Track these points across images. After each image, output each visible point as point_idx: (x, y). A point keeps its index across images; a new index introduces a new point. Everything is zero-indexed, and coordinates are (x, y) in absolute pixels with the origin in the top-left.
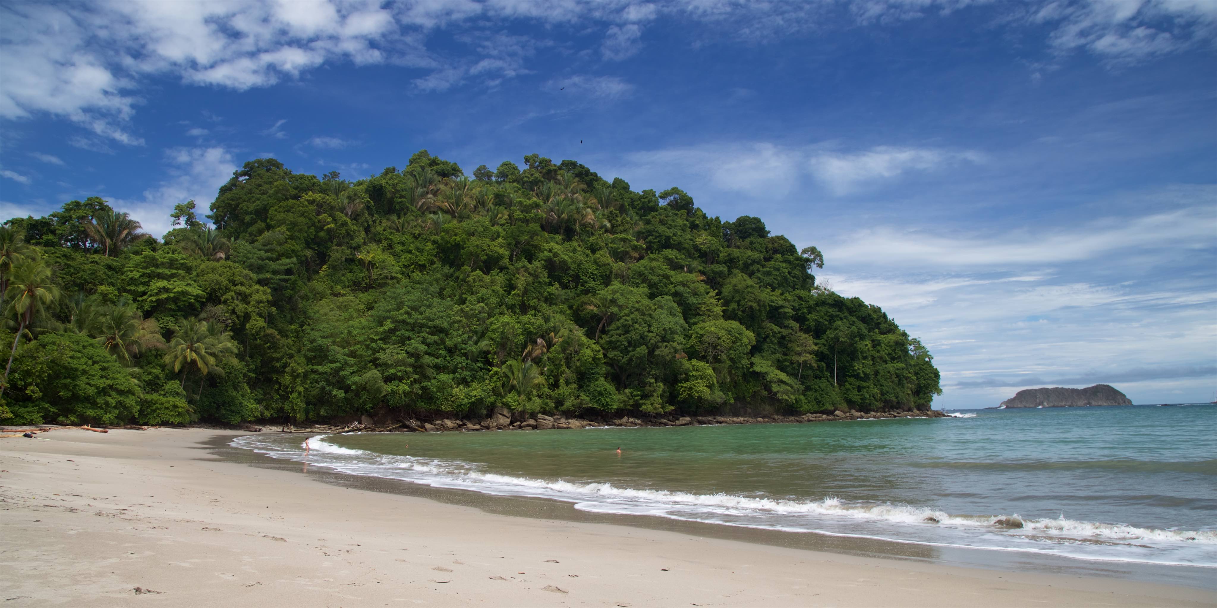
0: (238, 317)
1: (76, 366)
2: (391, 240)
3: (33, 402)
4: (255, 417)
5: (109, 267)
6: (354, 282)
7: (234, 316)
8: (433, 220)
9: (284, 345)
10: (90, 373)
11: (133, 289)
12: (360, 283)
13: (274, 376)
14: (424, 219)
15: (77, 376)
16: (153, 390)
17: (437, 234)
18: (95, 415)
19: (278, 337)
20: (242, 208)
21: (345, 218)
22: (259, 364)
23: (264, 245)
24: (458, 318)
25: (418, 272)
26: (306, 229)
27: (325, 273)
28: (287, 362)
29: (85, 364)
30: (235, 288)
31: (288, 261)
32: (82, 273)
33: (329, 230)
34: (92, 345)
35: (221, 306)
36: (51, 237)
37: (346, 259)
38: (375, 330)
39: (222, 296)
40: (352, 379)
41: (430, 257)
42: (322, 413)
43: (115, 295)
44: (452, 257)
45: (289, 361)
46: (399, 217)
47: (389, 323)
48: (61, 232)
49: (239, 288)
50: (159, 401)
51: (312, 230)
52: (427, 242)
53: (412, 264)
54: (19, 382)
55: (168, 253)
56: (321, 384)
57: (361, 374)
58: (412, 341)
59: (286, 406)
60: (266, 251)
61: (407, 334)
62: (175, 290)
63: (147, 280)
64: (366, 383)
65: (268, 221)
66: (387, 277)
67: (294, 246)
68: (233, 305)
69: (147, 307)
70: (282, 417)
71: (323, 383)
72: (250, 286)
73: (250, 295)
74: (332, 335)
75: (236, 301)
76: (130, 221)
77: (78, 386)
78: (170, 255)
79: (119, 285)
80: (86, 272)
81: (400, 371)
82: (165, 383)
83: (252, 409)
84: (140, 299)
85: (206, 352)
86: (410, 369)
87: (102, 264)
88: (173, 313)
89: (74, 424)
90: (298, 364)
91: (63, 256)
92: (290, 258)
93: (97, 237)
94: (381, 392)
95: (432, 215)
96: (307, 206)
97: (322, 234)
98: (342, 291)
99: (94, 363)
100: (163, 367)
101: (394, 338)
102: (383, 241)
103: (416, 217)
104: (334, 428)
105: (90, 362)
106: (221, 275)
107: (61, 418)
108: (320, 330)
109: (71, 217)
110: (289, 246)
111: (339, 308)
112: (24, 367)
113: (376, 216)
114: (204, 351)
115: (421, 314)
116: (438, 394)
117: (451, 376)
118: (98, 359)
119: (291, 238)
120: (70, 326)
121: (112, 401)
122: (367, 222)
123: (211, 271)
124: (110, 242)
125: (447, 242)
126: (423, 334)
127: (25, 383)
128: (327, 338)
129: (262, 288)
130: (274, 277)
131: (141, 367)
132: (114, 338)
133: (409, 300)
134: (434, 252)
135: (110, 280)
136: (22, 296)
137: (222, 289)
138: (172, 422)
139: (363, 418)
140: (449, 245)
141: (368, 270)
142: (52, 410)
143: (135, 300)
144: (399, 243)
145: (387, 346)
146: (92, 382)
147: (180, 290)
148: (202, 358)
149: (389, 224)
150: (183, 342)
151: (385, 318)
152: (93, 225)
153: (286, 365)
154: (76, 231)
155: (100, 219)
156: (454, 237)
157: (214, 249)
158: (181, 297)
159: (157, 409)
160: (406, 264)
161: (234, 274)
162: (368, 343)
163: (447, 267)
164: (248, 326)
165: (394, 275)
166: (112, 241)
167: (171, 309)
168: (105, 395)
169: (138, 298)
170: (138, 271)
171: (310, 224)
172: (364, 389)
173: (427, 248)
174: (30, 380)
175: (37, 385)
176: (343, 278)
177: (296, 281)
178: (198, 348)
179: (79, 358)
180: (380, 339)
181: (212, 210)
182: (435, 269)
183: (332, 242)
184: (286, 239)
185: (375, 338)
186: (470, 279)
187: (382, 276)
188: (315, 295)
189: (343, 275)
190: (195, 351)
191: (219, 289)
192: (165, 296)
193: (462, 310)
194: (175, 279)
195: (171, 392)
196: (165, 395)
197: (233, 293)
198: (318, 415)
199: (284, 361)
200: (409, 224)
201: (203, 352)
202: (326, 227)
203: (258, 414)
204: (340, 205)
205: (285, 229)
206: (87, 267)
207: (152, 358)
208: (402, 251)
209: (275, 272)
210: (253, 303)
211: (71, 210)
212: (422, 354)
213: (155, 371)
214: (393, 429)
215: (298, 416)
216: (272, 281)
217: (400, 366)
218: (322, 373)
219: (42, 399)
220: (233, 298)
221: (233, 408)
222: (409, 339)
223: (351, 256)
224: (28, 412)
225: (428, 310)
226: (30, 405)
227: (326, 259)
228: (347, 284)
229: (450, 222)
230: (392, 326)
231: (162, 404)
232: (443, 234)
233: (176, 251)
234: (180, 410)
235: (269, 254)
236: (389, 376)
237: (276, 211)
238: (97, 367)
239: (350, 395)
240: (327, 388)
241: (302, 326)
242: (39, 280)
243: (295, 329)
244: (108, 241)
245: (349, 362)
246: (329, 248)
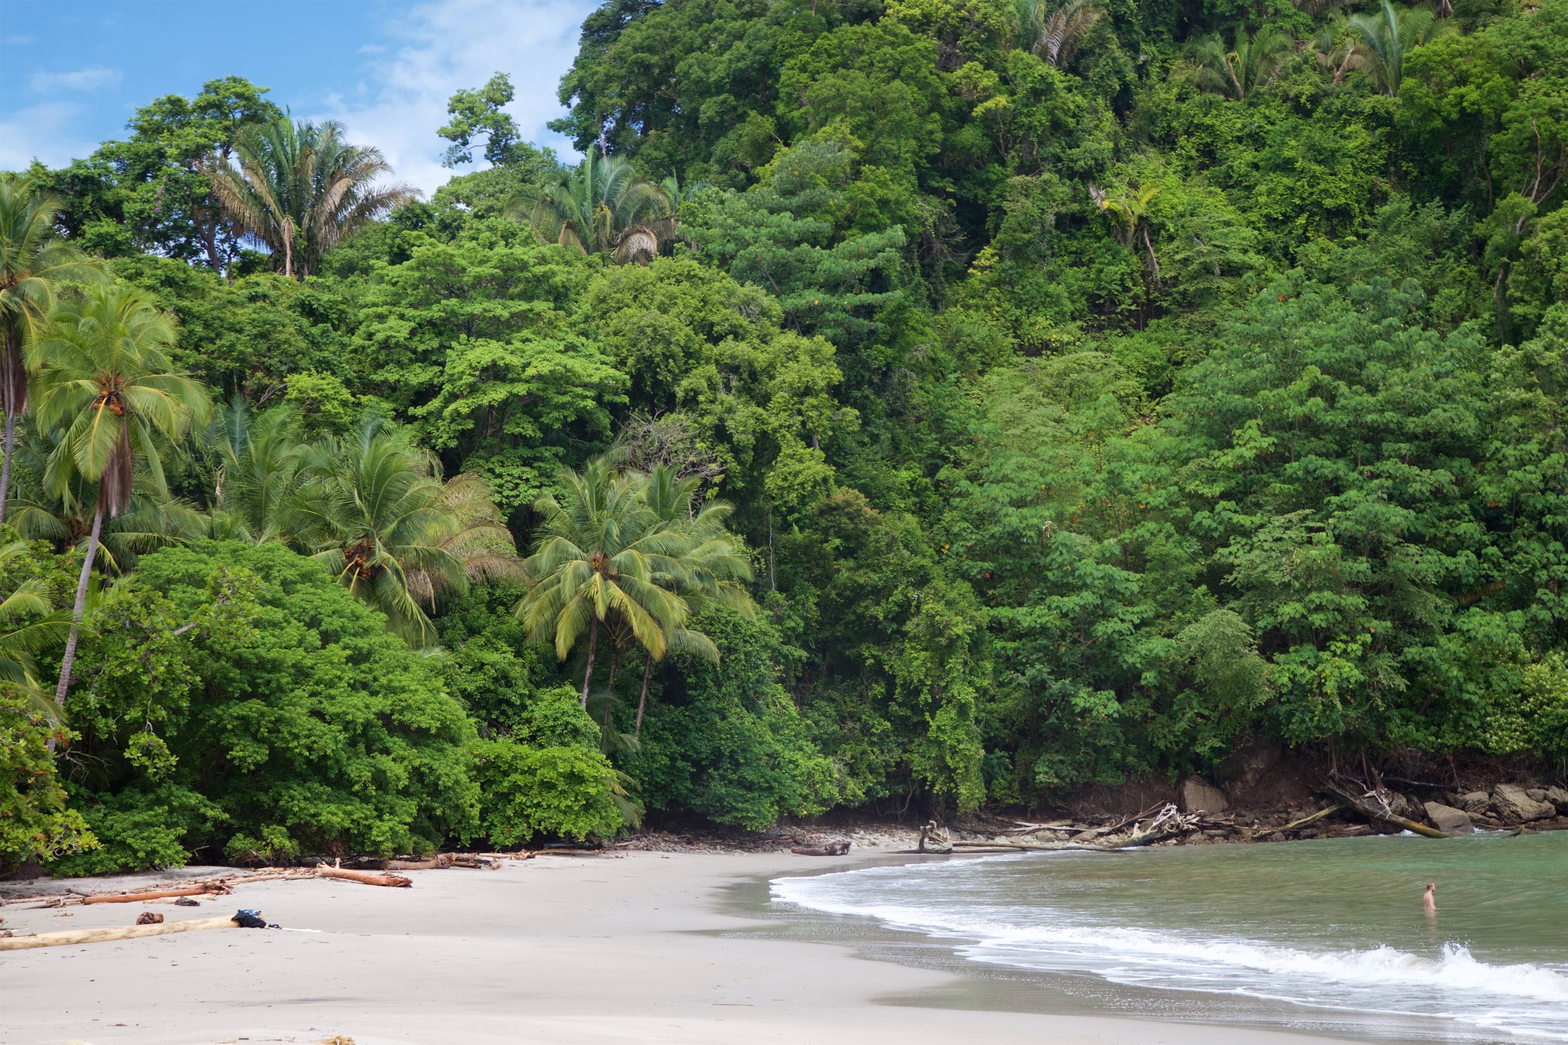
0: (736, 451)
1: (273, 654)
2: (1210, 129)
3: (147, 788)
4: (823, 802)
5: (307, 309)
6: (1092, 298)
7: (722, 447)
8: (1365, 38)
9: (894, 539)
10: (319, 674)
11: (392, 377)
12: (1113, 302)
13: (869, 652)
14: (1327, 36)
15: (280, 689)
16: (493, 724)
17: (1383, 88)
18: (347, 824)
19: (870, 512)
20: (686, 74)
21: (1042, 69)
22: (814, 613)
23: (787, 193)
24: (1517, 395)
25: (1323, 241)
26: (916, 121)
27: (988, 275)
28: (909, 601)
29: (300, 643)
30: (716, 351)
31: (873, 239)
32: (230, 337)
33: (990, 120)
34: (307, 577)
35: (680, 418)
36: (108, 226)
37: (1059, 216)
38: (1206, 462)
39: (676, 379)
40: (1143, 648)
41: (1363, 178)
42: (1041, 777)
43: (344, 403)
44: (1449, 167)
45: (913, 594)
46: (1230, 44)
47: (1254, 432)
48: (138, 206)
49: (729, 346)
50: (520, 764)
51: (934, 124)
52: (1347, 123)
53: (1300, 210)
54: (101, 723)
55: (491, 246)
56: (1030, 672)
57: (1167, 626)
58: (1352, 494)
59: (916, 757)
60: (799, 213)
61: (1328, 467)
62: (530, 372)
63: (435, 344)
64: (1193, 660)
65: (781, 109)
66: (1207, 269)
67: (883, 184)
68: (717, 408)
69: (444, 437)
70: (903, 798)
71: (1039, 669)
72: (764, 339)
73: (770, 371)
74: (1048, 494)
75: (722, 396)
76: (349, 151)
77: (290, 722)
78: (500, 249)
79: (350, 371)
80: (240, 331)
81: (1319, 608)
82: (530, 697)
83: (810, 775)
84: (420, 411)
85: (654, 581)
86: (1355, 601)
87: (285, 301)
88: (527, 453)
89: (281, 860)
90: (950, 604)
91: (163, 283)
92: (878, 228)
93: (250, 214)
94: (1251, 691)
95: (1356, 20)
96: (907, 41)
97: (968, 135)
98: (1054, 335)
99: (327, 638)
100: (517, 642)
101: (1277, 486)
102: (1182, 140)
103: (1294, 33)
104: (1089, 833)
105: (313, 637)
106: (664, 310)
107: (239, 842)
108: (1005, 479)
109: (161, 154)
110: (868, 186)
111: (1051, 394)
112: (110, 667)
113: (1148, 50)
114: (648, 575)
115: (1372, 390)
116: (1471, 687)
117: (1517, 617)
118: (336, 623)
119: (870, 156)
120: (221, 516)
121: (398, 772)
122: (1119, 73)
123: (628, 297)
124: (294, 227)
125: (1431, 112)
126: (1388, 466)
127: (120, 721)
128: (1036, 502)
129: (805, 342)
130: (833, 300)
131: (450, 646)
132: (367, 551)
133: (1318, 343)
134: (1378, 158)
135: (317, 355)
136: (91, 418)
137: (673, 356)
138: (568, 833)
139: (1191, 790)
140: (1438, 123)
141: (1139, 248)
142: (210, 813)
143: (402, 417)
144: (1240, 140)
145: (1257, 519)
146: (330, 709)
147: (545, 368)
148: (641, 599)
149: (1197, 72)
150: (574, 549)
151: (1239, 417)
152: (234, 176)
153: (904, 612)
154: (184, 200)
155: (252, 149)
156: (1456, 90)
157: (618, 225)
158: (551, 393)
159: (516, 788)
160: (1276, 212)
161: (705, 302)
162: (1182, 511)
163: (1435, 207)
164: (772, 481)
165: (1236, 257)
166: (299, 223)
167: (518, 440)
168: (369, 751)
169: (411, 411)
170: (402, 317)
171: (926, 105)
172: (1185, 681)
173: (1351, 145)
174: (134, 713)
175: (159, 729)
176: (1052, 288)
177: (901, 308)
178: (630, 568)
179: (274, 625)
180: (1224, 496)
181: (565, 100)
182: (1389, 219)
183: (1003, 163)
184: (855, 164)
185: (1206, 491)
186: (1539, 241)
187: (1193, 267)
188: (961, 356)
189: (1052, 277)
190: (617, 579)
191: (666, 357)
192: (497, 393)
193: (1530, 364)
194: (526, 333)
195: (553, 729)
196: (532, 739)
197: (712, 369)
198: (1027, 784)
199: (897, 596)
200: (1272, 61)
201: (644, 580)
202: (979, 110)
203: (830, 790)
204: (1016, 22)
205: (846, 129)
206: (245, 314)
207: (479, 615)
208: (1255, 166)
209: (833, 285)
210: (780, 397)
211: (158, 130)
212: (1391, 538)
213: (490, 657)
214: (1307, 826)
215: (962, 790)
216: (830, 316)
217: (1320, 589)
218: (1031, 633)
219: (176, 777)
220: (712, 387)
221: (751, 776)
222: (1336, 487)
223: (1075, 207)
224: (136, 825)
225: (1397, 375)
226: (140, 800)
227: (989, 225)
228: (1068, 307)
229: (1430, 34)
230: (1266, 442)
231: (532, 771)
232: (1409, 82)
233: (514, 235)
234: (592, 791)
235: (809, 223)
236: (1276, 629)
237: (803, 69)
238: (337, 652)
239: (1138, 707)
240: (1055, 687)
241: (932, 471)
242: (137, 357)
243: (912, 483)
244: (288, 227)
245: (1120, 587)
246: (994, 183)
